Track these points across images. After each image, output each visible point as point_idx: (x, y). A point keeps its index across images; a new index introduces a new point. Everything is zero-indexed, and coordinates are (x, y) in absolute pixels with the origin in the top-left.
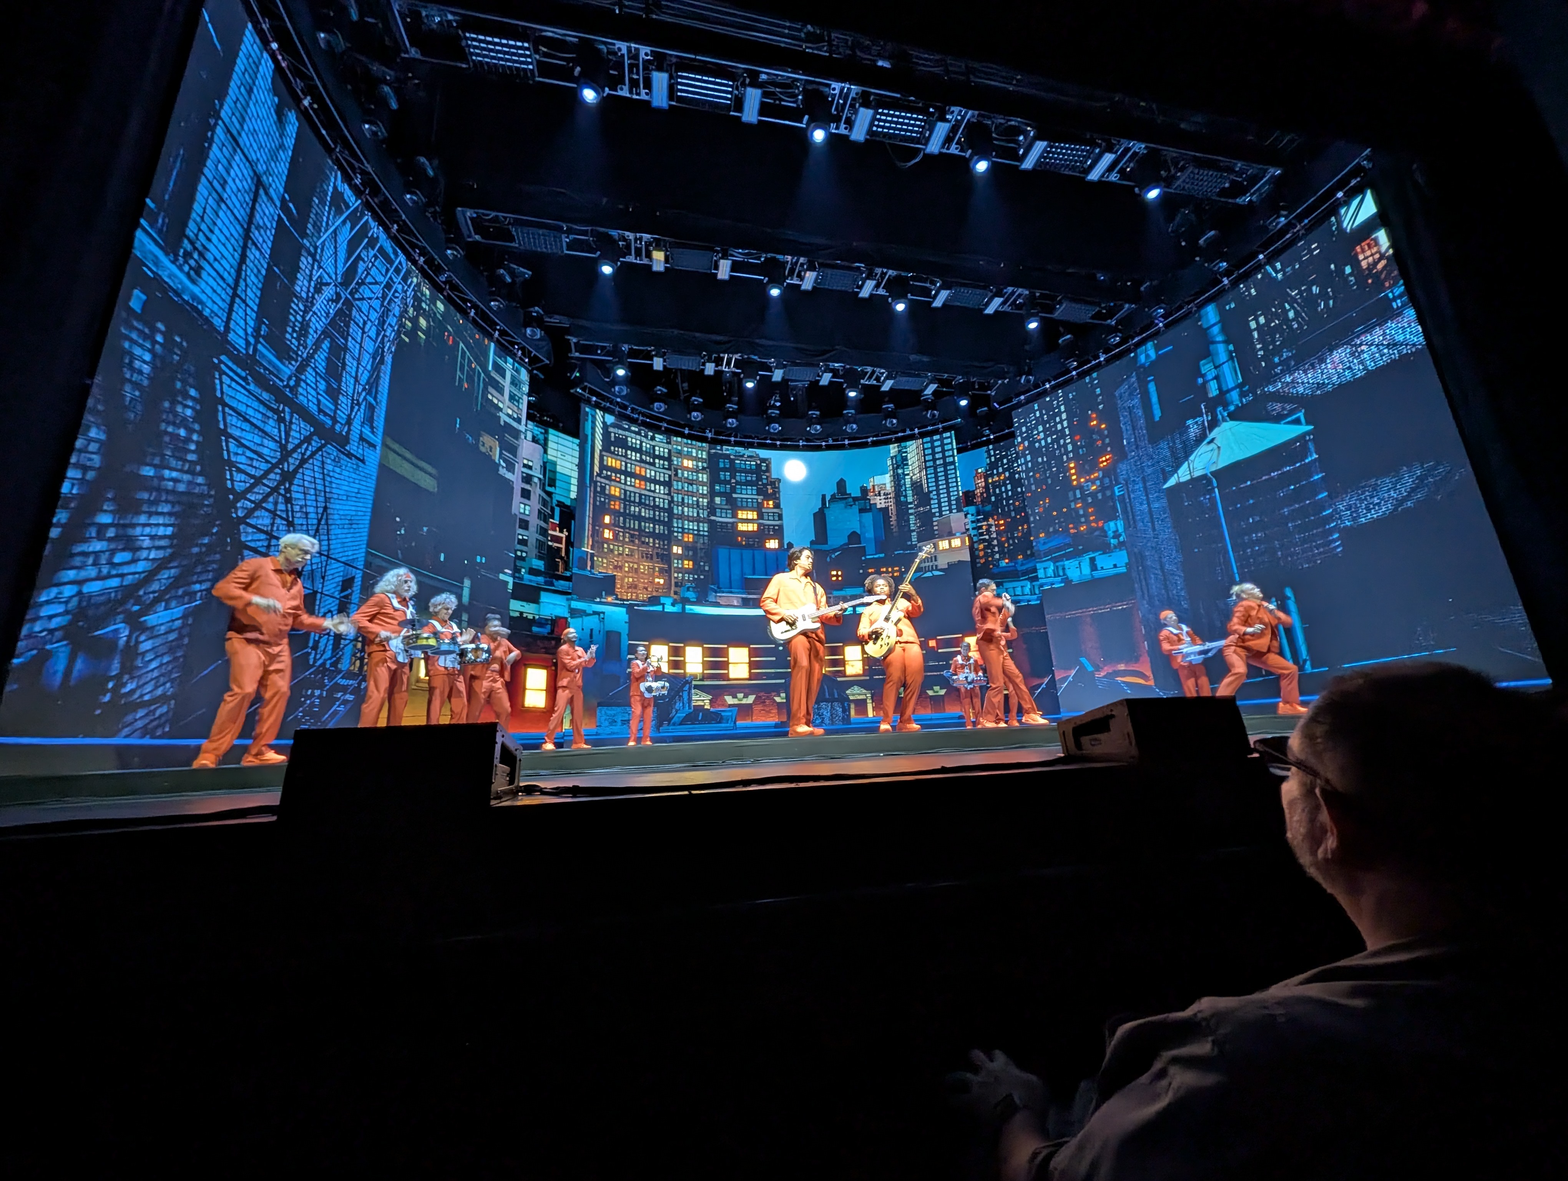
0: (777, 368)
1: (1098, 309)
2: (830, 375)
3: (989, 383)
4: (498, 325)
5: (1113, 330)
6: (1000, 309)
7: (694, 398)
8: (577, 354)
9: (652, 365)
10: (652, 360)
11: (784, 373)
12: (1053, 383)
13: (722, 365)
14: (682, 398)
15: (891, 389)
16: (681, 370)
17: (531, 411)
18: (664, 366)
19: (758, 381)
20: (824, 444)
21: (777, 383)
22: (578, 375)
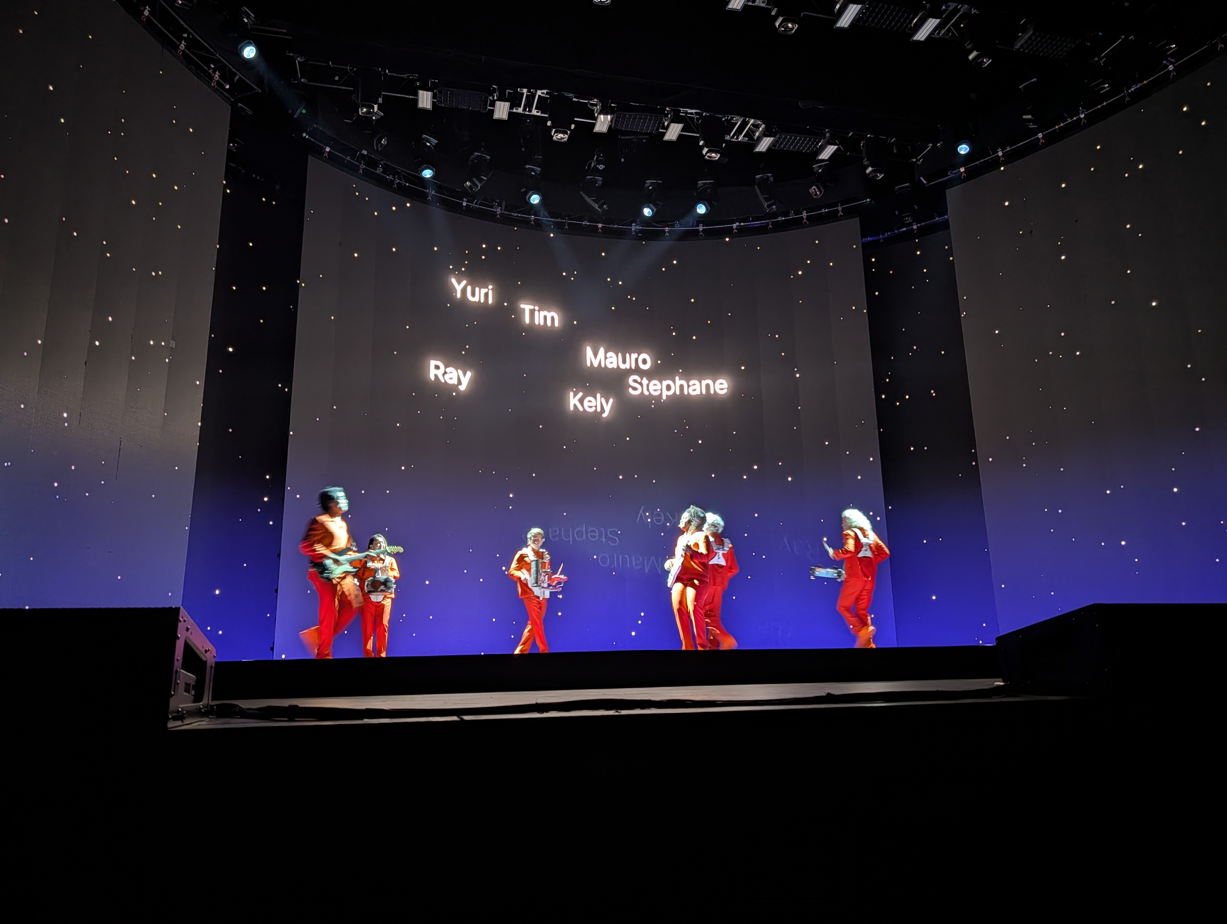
0: (602, 112)
1: (1080, 40)
2: (680, 126)
3: (913, 146)
4: (185, 31)
5: (1101, 73)
6: (936, 35)
7: (477, 154)
8: (304, 81)
9: (416, 101)
10: (416, 94)
11: (612, 121)
13: (519, 106)
14: (460, 153)
15: (769, 149)
16: (460, 111)
17: (233, 165)
19: (572, 132)
20: (667, 229)
21: (600, 134)
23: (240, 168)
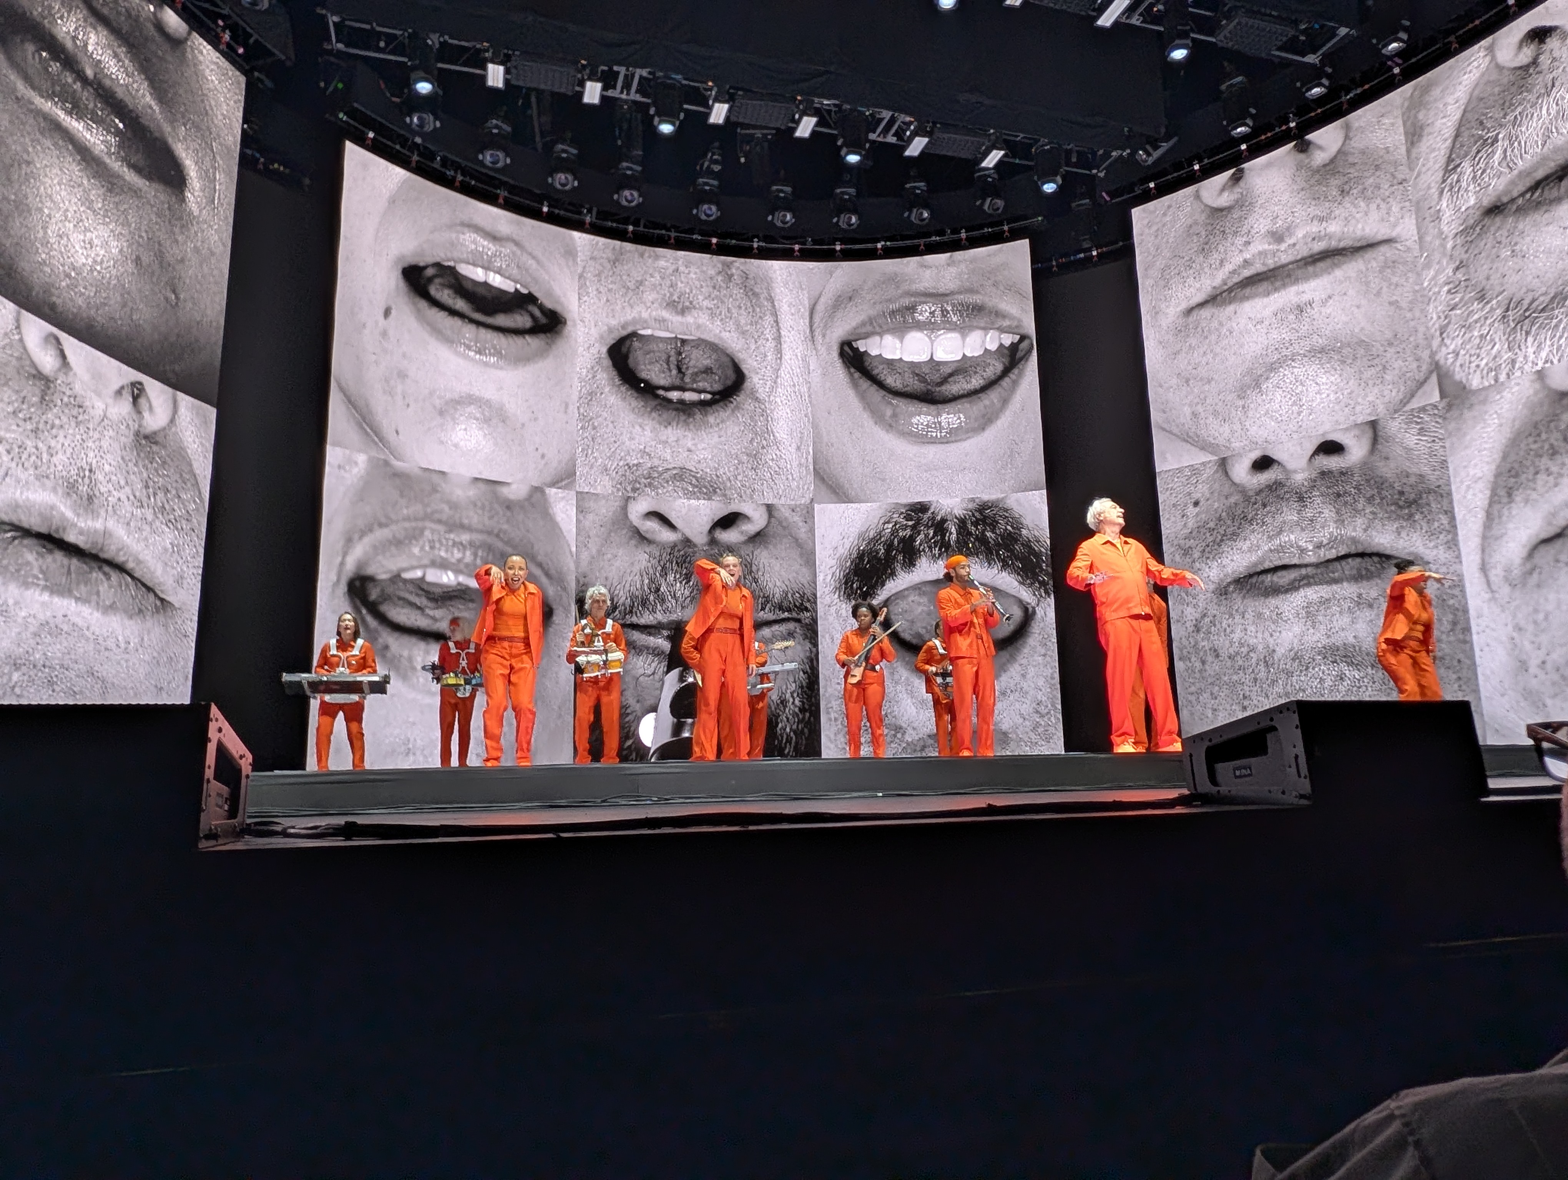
0: (716, 100)
1: (1292, 33)
2: (814, 120)
3: (1094, 154)
5: (1314, 75)
6: (1123, 20)
7: (560, 147)
8: (340, 46)
9: (484, 78)
10: (485, 69)
11: (730, 110)
12: (1206, 161)
13: (614, 87)
14: (539, 146)
15: (922, 153)
16: (539, 92)
17: (249, 152)
18: (507, 82)
19: (681, 122)
20: (797, 247)
21: (716, 126)
22: (340, 86)
23: (258, 155)
